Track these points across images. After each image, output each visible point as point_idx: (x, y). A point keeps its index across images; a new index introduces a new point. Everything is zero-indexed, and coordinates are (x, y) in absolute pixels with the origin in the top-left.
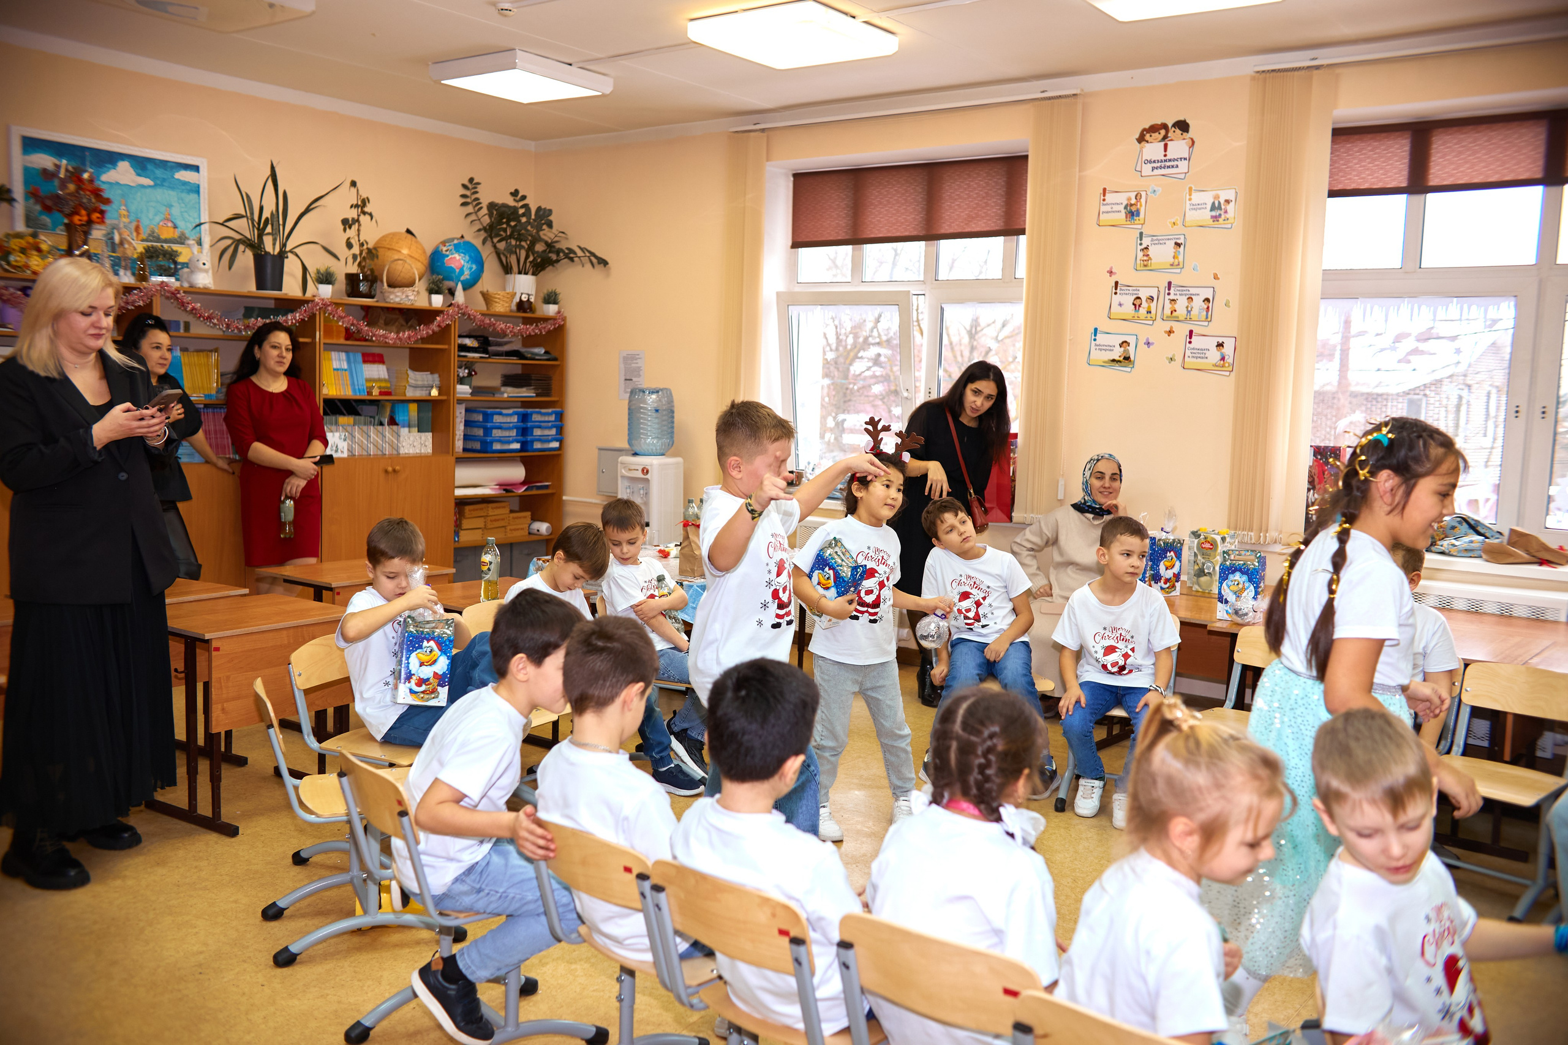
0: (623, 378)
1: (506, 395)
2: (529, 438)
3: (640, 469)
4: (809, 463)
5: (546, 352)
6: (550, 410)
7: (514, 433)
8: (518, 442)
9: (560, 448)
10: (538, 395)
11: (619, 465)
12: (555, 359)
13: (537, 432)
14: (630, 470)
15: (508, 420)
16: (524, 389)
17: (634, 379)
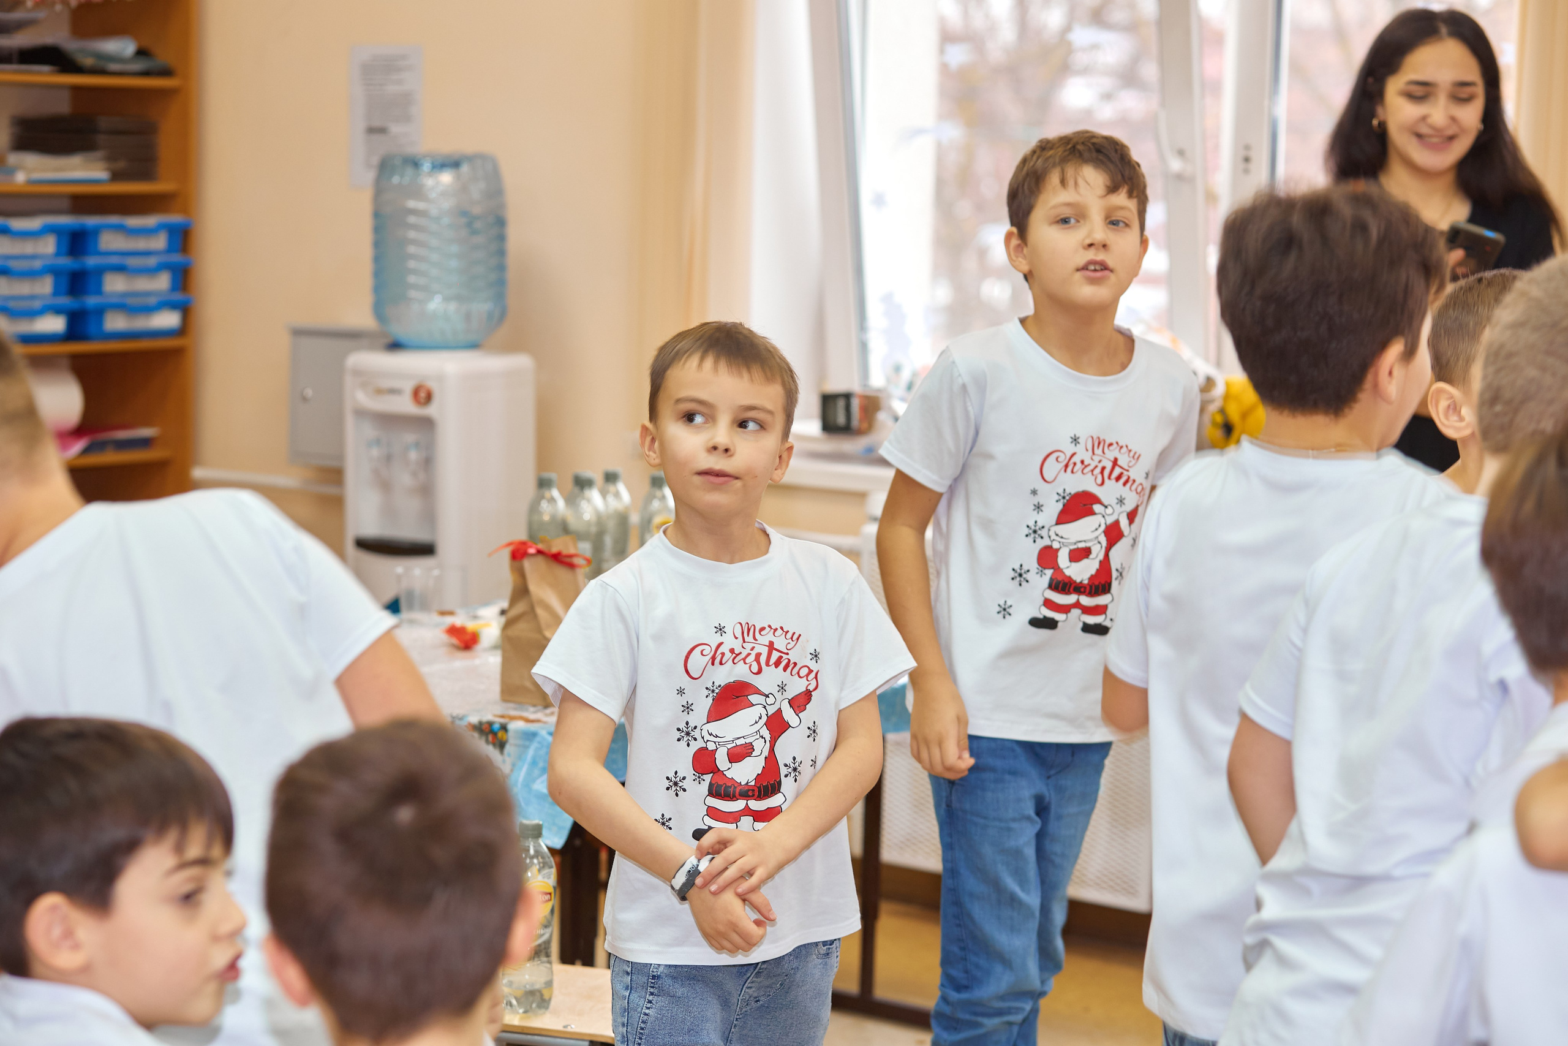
0: (361, 126)
1: (20, 177)
2: (91, 301)
3: (408, 387)
4: (898, 369)
5: (141, 53)
6: (150, 221)
7: (45, 287)
8: (57, 311)
9: (182, 331)
10: (116, 176)
11: (349, 381)
12: (166, 72)
13: (115, 285)
14: (380, 392)
15: (28, 247)
16: (76, 160)
17: (395, 129)
